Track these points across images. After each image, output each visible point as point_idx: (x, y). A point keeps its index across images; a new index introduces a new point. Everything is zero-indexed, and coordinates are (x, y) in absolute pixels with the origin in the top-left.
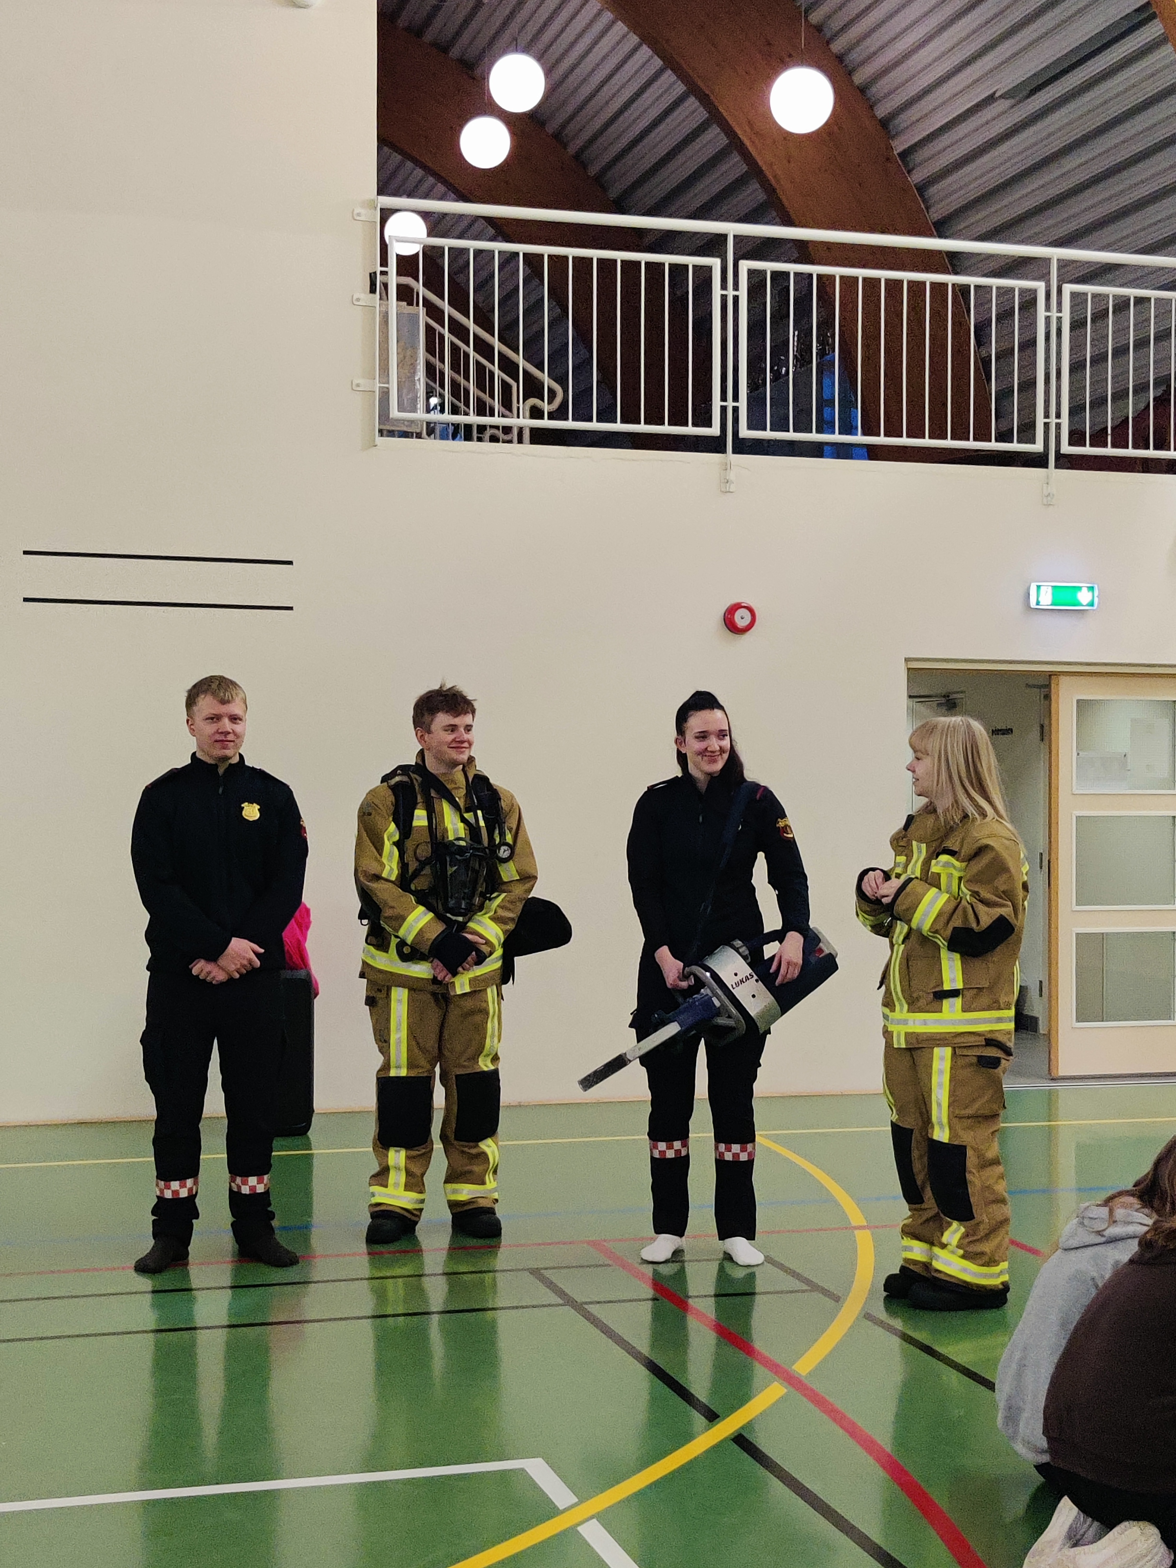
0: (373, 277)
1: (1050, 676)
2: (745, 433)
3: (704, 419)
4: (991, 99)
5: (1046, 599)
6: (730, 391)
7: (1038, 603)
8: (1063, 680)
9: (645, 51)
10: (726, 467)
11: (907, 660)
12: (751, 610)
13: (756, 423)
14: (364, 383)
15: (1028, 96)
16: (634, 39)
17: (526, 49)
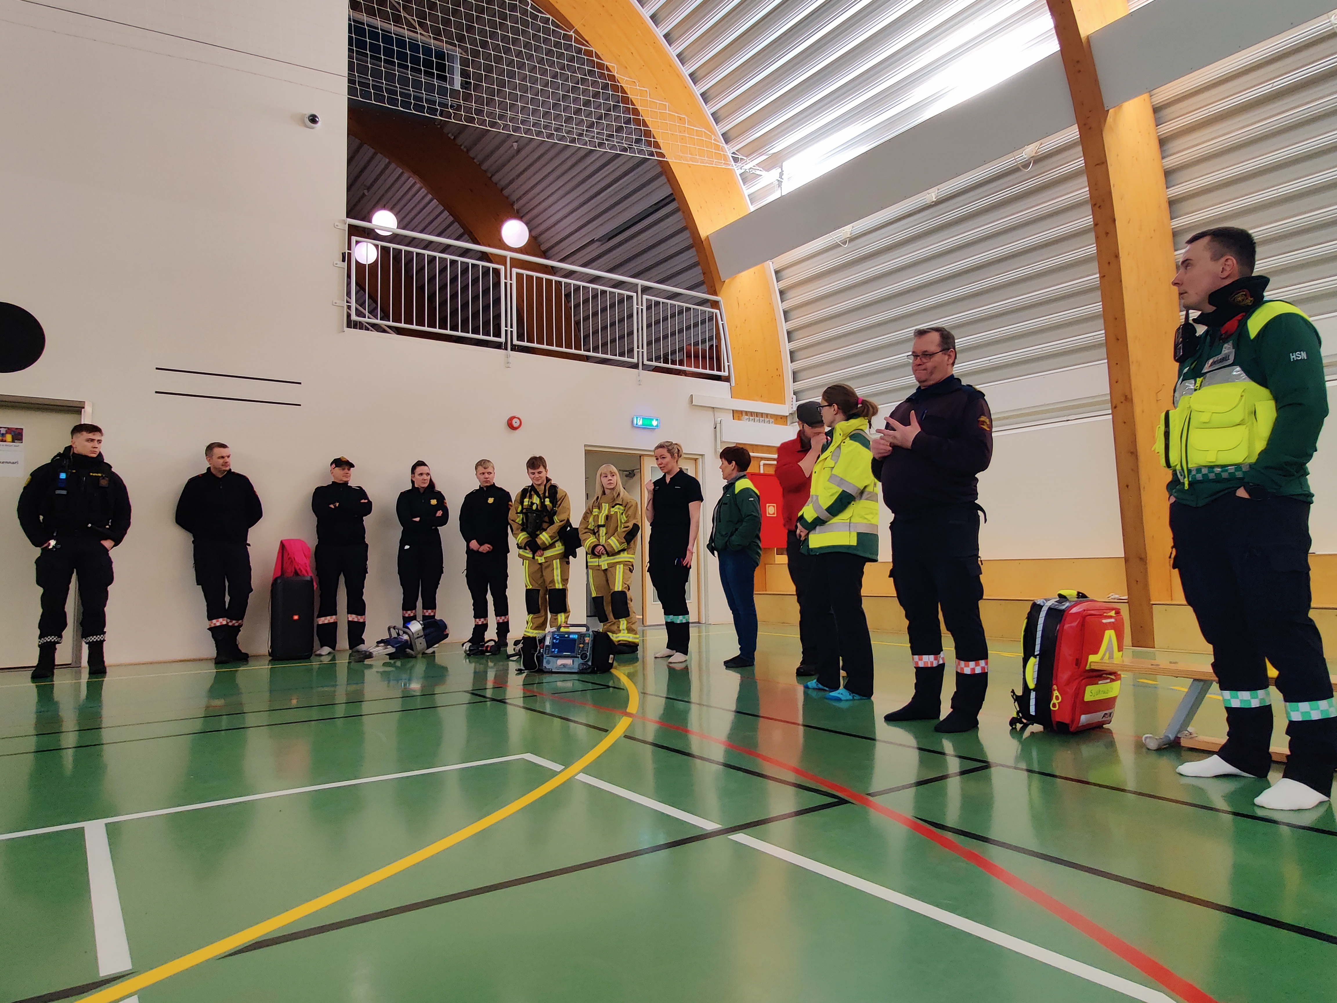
0: (344, 254)
1: (640, 456)
2: (515, 342)
3: (498, 334)
4: (592, 241)
5: (640, 422)
6: (509, 324)
7: (637, 424)
8: (645, 458)
9: (446, 213)
10: (508, 356)
11: (585, 446)
12: (519, 419)
13: (520, 337)
14: (339, 303)
15: (608, 241)
16: (441, 208)
17: (391, 210)
